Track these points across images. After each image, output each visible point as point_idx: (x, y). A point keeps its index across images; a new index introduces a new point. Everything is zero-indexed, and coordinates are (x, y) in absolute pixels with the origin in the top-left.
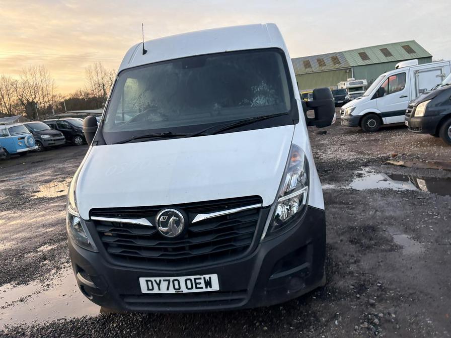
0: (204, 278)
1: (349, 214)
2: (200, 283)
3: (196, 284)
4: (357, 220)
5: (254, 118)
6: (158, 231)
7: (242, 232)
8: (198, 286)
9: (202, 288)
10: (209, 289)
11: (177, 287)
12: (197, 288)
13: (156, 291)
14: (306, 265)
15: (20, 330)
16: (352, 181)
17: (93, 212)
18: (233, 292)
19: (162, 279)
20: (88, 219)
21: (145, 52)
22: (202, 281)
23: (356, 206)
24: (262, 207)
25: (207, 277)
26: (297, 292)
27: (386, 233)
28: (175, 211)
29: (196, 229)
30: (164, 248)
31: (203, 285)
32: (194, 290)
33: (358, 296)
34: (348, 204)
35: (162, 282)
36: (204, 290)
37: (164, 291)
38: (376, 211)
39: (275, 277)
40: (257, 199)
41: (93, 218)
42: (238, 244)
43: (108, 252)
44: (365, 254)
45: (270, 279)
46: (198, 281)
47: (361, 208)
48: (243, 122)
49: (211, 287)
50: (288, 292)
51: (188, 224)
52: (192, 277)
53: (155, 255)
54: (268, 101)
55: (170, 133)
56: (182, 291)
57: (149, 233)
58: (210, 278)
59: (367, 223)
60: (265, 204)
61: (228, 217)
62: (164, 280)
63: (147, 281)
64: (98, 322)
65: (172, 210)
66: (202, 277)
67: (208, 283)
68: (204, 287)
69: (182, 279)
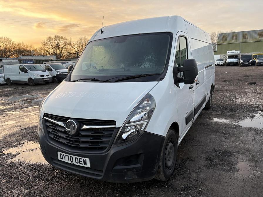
0: (83, 159)
1: (221, 141)
2: (81, 161)
3: (80, 161)
4: (222, 146)
5: (138, 75)
6: (66, 131)
7: (104, 139)
8: (81, 163)
9: (82, 164)
10: (85, 166)
11: (72, 161)
12: (80, 164)
13: (63, 160)
14: (138, 165)
15: (22, 163)
16: (243, 120)
17: (45, 115)
18: (97, 170)
19: (66, 154)
20: (43, 118)
21: (102, 32)
22: (82, 160)
23: (231, 137)
24: (115, 128)
25: (85, 159)
26: (132, 179)
27: (236, 159)
28: (73, 121)
29: (83, 133)
30: (69, 139)
31: (83, 163)
32: (79, 164)
33: (181, 192)
34: (227, 134)
35: (66, 156)
36: (83, 165)
37: (66, 161)
38: (242, 143)
39: (117, 168)
40: (114, 123)
41: (44, 117)
42: (102, 145)
43: (49, 136)
44: (208, 169)
45: (114, 168)
46: (81, 160)
47: (233, 139)
48: (131, 76)
49: (86, 165)
50: (126, 178)
51: (79, 129)
52: (78, 157)
53: (65, 142)
54: (151, 65)
55: (95, 79)
56: (74, 163)
57: (63, 130)
58: (86, 160)
59: (227, 150)
60: (117, 126)
61: (100, 130)
62: (67, 156)
63: (60, 154)
64: (51, 168)
65: (72, 121)
66: (83, 158)
67: (85, 163)
68: (83, 164)
69: (74, 157)
